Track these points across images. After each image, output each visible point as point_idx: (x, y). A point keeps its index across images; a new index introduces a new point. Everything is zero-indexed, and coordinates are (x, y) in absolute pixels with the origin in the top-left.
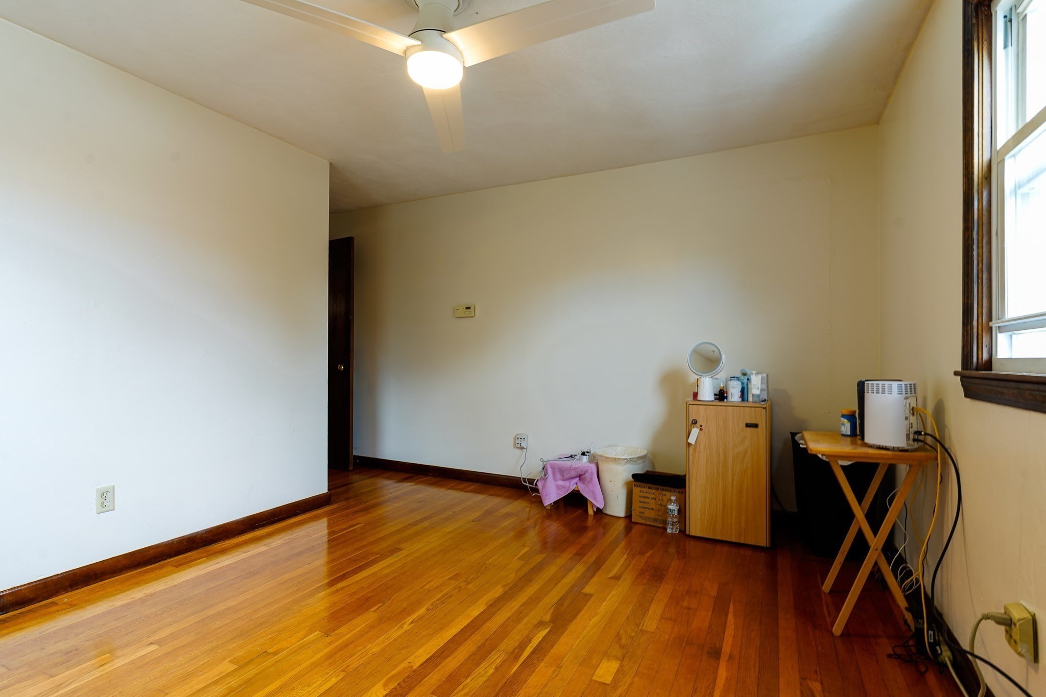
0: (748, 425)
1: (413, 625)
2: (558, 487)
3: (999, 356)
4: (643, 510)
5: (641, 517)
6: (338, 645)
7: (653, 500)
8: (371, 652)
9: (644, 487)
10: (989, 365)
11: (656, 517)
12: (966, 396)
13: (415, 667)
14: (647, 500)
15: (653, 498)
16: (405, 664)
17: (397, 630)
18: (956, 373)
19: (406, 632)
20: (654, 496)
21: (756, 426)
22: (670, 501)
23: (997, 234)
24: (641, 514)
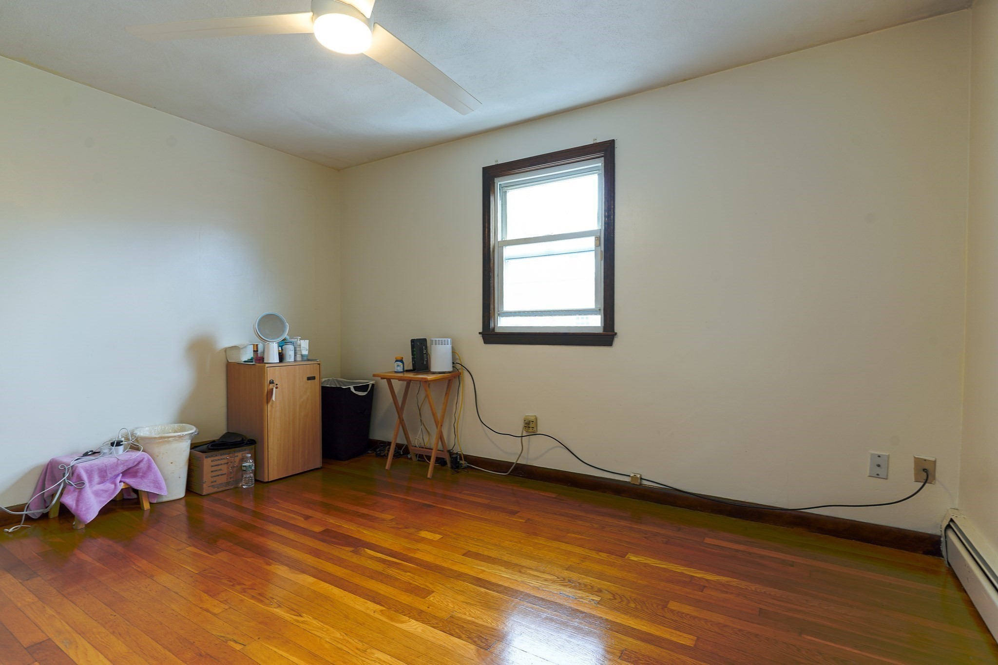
0: (309, 379)
2: (97, 494)
3: (499, 325)
4: (214, 479)
5: (212, 486)
7: (226, 465)
9: (216, 456)
10: (494, 329)
11: (229, 480)
12: (485, 343)
14: (220, 467)
15: (226, 463)
18: (480, 333)
20: (226, 461)
21: (313, 378)
22: (243, 460)
23: (498, 276)
24: (213, 484)
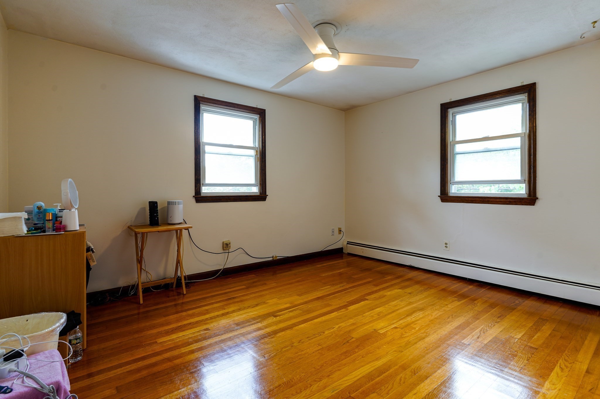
1: (334, 327)
6: (368, 325)
8: (353, 320)
13: (336, 312)
16: (340, 314)
17: (341, 326)
19: (338, 324)
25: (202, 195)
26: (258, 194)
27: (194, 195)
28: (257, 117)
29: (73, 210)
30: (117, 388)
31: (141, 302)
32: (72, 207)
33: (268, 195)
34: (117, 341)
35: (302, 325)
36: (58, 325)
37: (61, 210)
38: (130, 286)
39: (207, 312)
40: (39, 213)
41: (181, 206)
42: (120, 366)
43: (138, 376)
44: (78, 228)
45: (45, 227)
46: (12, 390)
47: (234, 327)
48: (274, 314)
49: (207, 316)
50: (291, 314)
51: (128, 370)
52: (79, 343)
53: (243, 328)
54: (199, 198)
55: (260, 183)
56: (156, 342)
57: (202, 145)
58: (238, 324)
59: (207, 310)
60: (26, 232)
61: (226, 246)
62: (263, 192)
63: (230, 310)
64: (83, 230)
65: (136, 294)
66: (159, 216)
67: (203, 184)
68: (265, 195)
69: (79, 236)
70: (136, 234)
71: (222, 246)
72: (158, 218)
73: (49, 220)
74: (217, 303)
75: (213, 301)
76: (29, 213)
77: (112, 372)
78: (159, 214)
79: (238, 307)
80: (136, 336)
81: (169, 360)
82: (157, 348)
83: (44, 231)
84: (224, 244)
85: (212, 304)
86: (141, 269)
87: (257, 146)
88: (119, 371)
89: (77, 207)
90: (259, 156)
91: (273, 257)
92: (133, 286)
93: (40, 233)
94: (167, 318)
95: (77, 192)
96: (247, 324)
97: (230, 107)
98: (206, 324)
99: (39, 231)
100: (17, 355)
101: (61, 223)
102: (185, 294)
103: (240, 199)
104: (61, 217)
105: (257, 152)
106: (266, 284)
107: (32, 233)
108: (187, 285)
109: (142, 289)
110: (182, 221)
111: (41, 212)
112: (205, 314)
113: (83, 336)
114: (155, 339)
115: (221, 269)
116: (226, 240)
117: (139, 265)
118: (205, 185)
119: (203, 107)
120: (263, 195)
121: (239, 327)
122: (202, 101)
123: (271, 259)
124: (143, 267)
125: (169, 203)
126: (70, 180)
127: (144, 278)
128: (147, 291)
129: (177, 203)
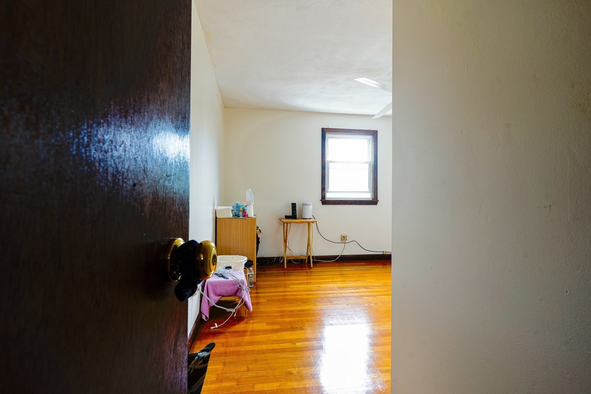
12: (323, 204)
25: (326, 199)
26: (371, 199)
27: (321, 199)
28: (370, 137)
29: (251, 206)
30: (267, 300)
31: (286, 267)
32: (251, 204)
33: (379, 201)
34: (270, 283)
35: (384, 297)
36: (244, 260)
37: (246, 206)
38: (280, 257)
39: (323, 279)
40: (237, 207)
41: (311, 207)
42: (270, 292)
43: (277, 298)
44: (253, 216)
45: (239, 215)
46: (228, 279)
47: (336, 289)
48: (366, 288)
49: (322, 281)
50: (379, 290)
51: (273, 295)
52: (252, 277)
53: (342, 290)
54: (325, 202)
55: (372, 191)
56: (289, 287)
57: (327, 163)
58: (339, 288)
59: (323, 278)
60: (232, 216)
61: (344, 238)
62: (374, 197)
63: (338, 280)
64: (255, 217)
65: (283, 263)
66: (297, 213)
67: (327, 191)
68: (376, 200)
69: (254, 220)
70: (284, 223)
71: (341, 238)
72: (296, 214)
73: (241, 211)
74: (330, 275)
75: (329, 274)
76: (233, 207)
77: (266, 294)
78: (297, 211)
79: (344, 280)
80: (279, 282)
81: (294, 295)
82: (289, 289)
83: (239, 217)
84: (342, 236)
85: (327, 275)
86: (286, 246)
87: (370, 161)
88: (269, 294)
89: (253, 205)
90: (372, 169)
91: (383, 252)
92: (282, 257)
93: (237, 217)
94: (298, 277)
95: (253, 196)
96: (345, 289)
97: (348, 132)
98: (319, 284)
99: (237, 216)
100: (230, 268)
101: (246, 213)
102: (312, 268)
103: (355, 203)
104: (246, 210)
105: (370, 165)
106: (371, 270)
107: (234, 217)
108: (314, 262)
109: (287, 260)
110: (312, 217)
111: (238, 206)
112: (322, 279)
113: (254, 274)
114: (290, 285)
115: (339, 255)
116: (344, 234)
117: (285, 243)
118: (329, 192)
119: (327, 135)
120: (375, 200)
121: (339, 289)
122: (327, 131)
123: (382, 253)
124: (287, 245)
125: (303, 204)
126: (250, 190)
127: (288, 253)
128: (289, 262)
129: (308, 205)
